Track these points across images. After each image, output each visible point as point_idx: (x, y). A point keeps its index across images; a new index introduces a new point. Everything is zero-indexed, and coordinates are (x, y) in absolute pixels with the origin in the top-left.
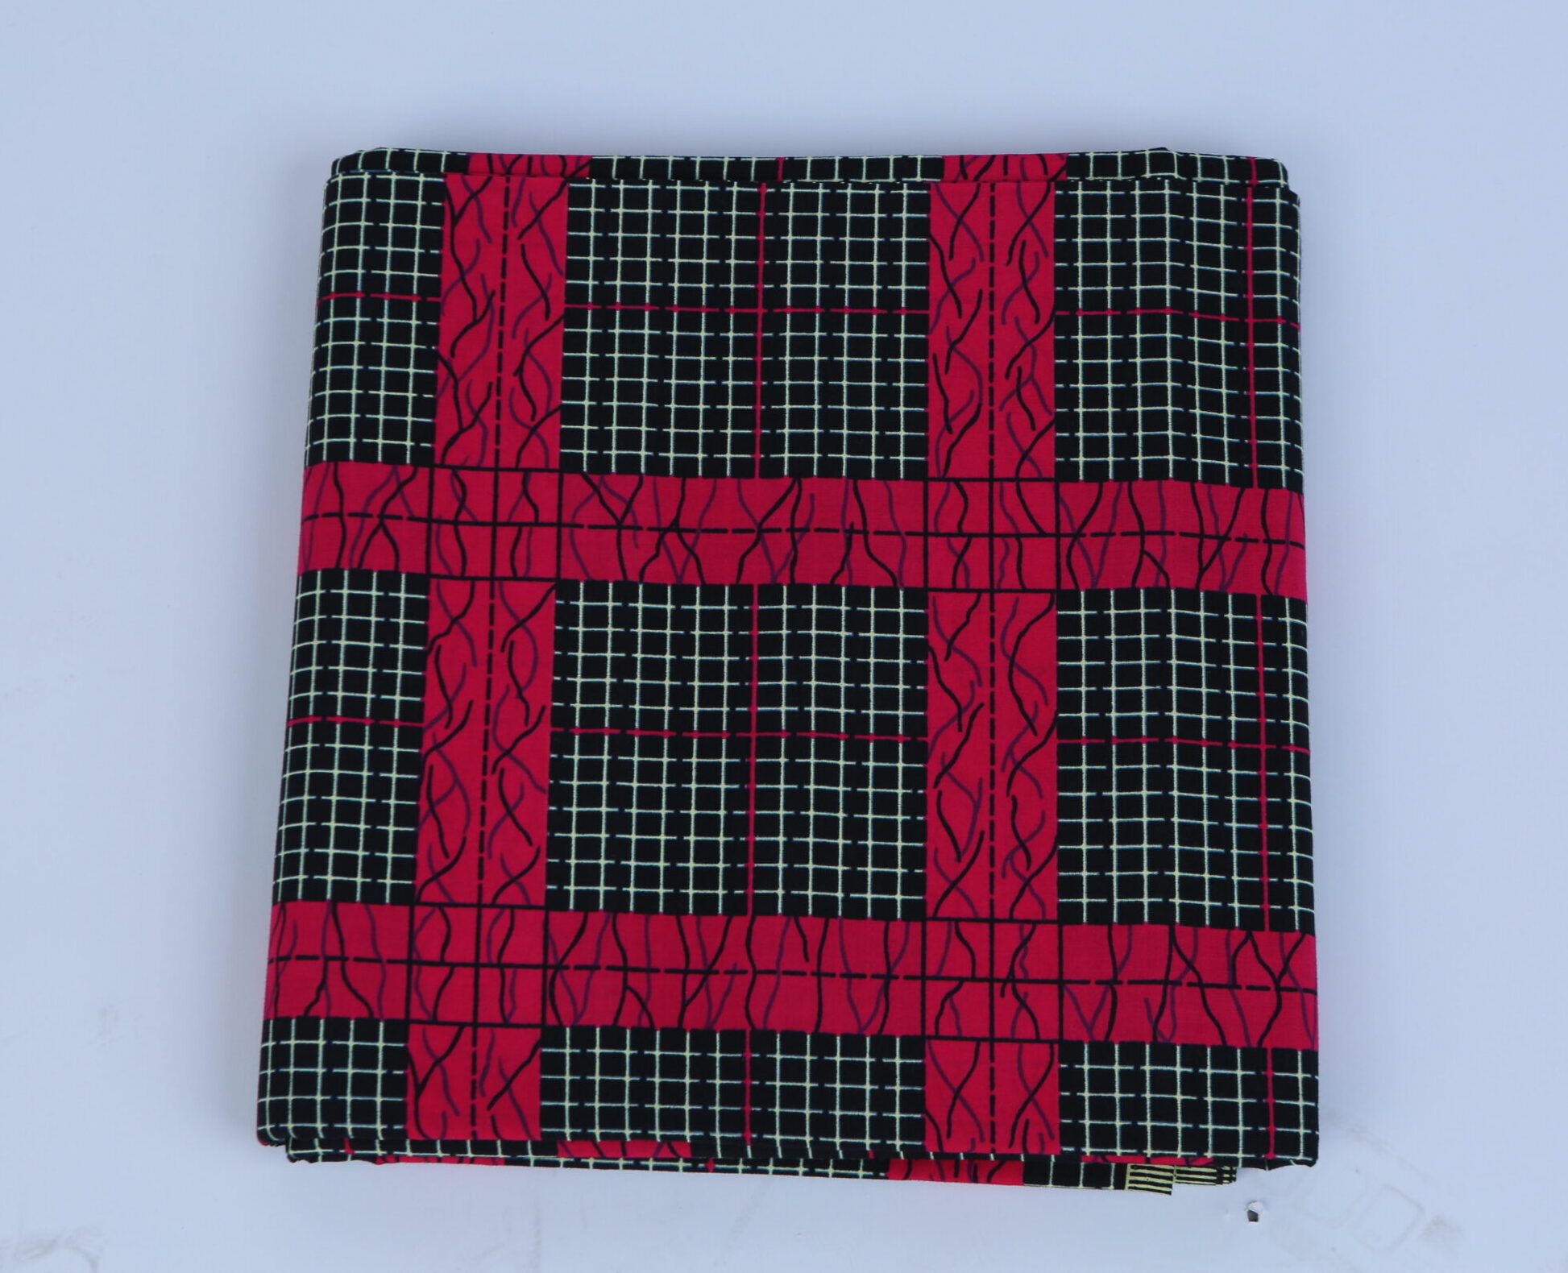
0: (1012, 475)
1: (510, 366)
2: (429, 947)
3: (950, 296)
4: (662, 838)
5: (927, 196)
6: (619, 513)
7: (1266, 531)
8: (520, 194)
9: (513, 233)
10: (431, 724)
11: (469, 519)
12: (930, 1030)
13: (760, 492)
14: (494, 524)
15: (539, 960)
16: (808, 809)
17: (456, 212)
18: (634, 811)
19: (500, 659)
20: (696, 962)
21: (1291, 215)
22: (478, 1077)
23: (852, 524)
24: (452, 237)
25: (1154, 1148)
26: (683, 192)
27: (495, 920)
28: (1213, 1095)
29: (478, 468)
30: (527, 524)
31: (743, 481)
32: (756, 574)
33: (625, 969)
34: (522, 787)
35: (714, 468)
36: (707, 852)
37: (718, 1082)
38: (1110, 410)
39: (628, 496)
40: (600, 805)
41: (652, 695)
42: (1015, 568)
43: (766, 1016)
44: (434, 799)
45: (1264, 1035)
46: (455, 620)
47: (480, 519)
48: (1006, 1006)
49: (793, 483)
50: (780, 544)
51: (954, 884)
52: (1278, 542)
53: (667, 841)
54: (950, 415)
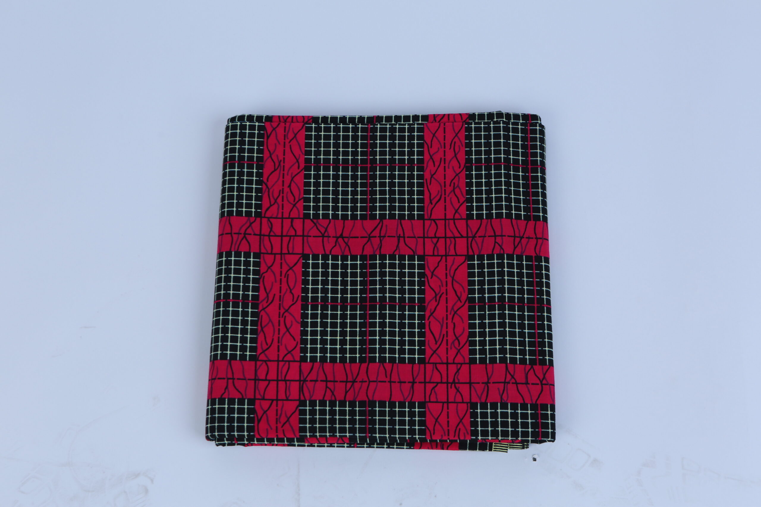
0: (452, 218)
1: (286, 184)
2: (262, 374)
3: (431, 160)
4: (338, 338)
5: (423, 128)
6: (323, 232)
7: (536, 235)
8: (289, 129)
9: (287, 141)
10: (262, 301)
11: (274, 234)
12: (427, 400)
13: (369, 224)
14: (282, 236)
15: (298, 378)
16: (386, 328)
17: (268, 135)
18: (329, 329)
19: (284, 280)
20: (350, 379)
21: (542, 132)
22: (278, 417)
23: (400, 235)
24: (267, 143)
25: (501, 437)
26: (343, 127)
27: (284, 365)
28: (521, 419)
29: (276, 218)
30: (293, 236)
31: (363, 221)
32: (368, 251)
33: (326, 381)
34: (292, 322)
35: (354, 217)
36: (353, 342)
37: (358, 418)
38: (484, 196)
39: (326, 226)
40: (317, 327)
41: (335, 291)
42: (453, 248)
43: (373, 396)
44: (263, 326)
45: (537, 399)
46: (269, 268)
47: (277, 234)
48: (452, 391)
49: (380, 221)
50: (376, 241)
51: (435, 352)
52: (540, 238)
53: (340, 339)
54: (431, 199)
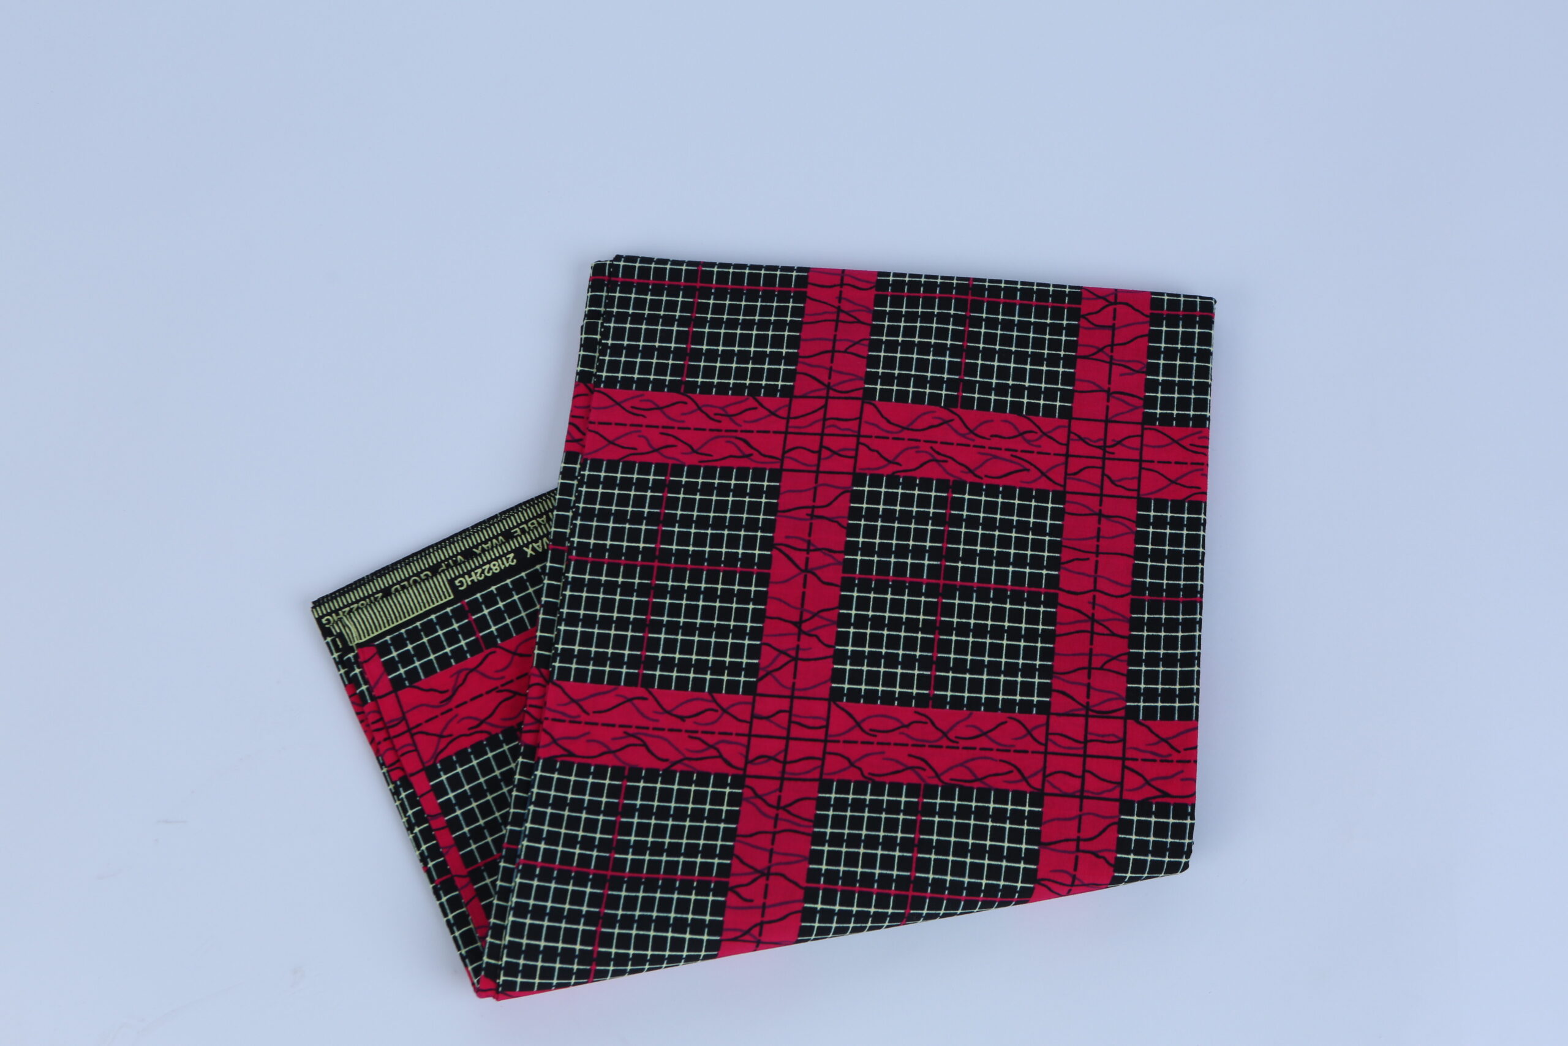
0: (784, 422)
1: (678, 725)
2: (1072, 785)
3: (661, 451)
4: (1005, 642)
5: (592, 461)
7: (835, 286)
8: (558, 711)
9: (584, 718)
10: (921, 779)
11: (782, 755)
12: (1135, 494)
13: (781, 568)
14: (788, 738)
15: (1082, 719)
16: (993, 552)
17: (566, 753)
18: (987, 659)
19: (881, 737)
20: (1087, 626)
21: (631, 258)
22: (1158, 759)
23: (807, 515)
24: (583, 757)
27: (1054, 743)
28: (1177, 344)
29: (748, 747)
30: (790, 717)
31: (771, 580)
32: (835, 574)
33: (1090, 669)
34: (967, 726)
35: (760, 598)
36: (1016, 616)
37: (1164, 616)
39: (775, 654)
40: (982, 680)
41: (910, 644)
42: (845, 423)
43: (1122, 585)
44: (973, 778)
45: (1143, 314)
46: (852, 764)
47: (783, 747)
48: (1119, 452)
49: (777, 549)
50: (816, 559)
51: (1043, 474)
52: (839, 280)
53: (1008, 640)
54: (740, 454)
